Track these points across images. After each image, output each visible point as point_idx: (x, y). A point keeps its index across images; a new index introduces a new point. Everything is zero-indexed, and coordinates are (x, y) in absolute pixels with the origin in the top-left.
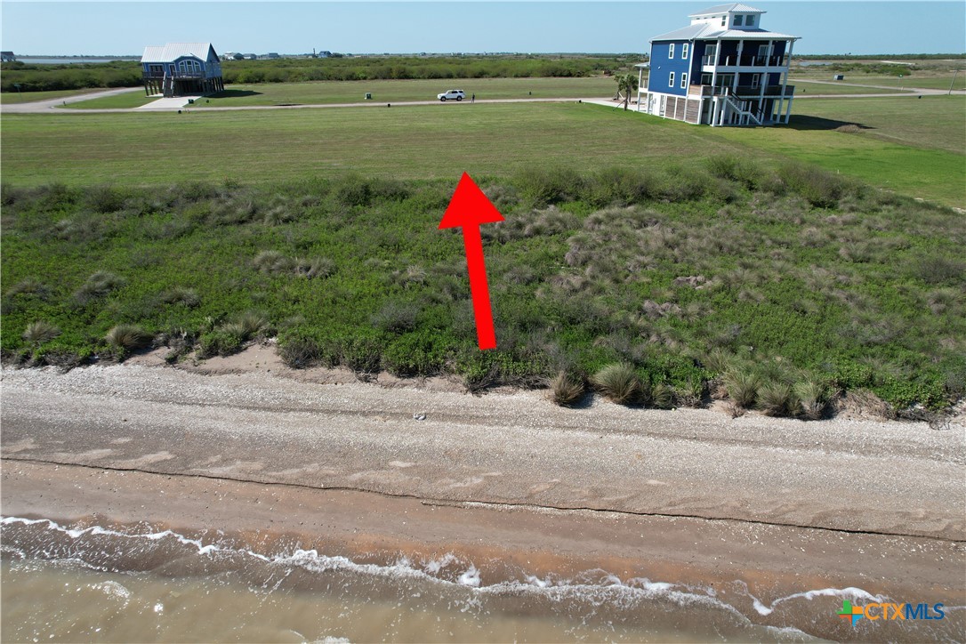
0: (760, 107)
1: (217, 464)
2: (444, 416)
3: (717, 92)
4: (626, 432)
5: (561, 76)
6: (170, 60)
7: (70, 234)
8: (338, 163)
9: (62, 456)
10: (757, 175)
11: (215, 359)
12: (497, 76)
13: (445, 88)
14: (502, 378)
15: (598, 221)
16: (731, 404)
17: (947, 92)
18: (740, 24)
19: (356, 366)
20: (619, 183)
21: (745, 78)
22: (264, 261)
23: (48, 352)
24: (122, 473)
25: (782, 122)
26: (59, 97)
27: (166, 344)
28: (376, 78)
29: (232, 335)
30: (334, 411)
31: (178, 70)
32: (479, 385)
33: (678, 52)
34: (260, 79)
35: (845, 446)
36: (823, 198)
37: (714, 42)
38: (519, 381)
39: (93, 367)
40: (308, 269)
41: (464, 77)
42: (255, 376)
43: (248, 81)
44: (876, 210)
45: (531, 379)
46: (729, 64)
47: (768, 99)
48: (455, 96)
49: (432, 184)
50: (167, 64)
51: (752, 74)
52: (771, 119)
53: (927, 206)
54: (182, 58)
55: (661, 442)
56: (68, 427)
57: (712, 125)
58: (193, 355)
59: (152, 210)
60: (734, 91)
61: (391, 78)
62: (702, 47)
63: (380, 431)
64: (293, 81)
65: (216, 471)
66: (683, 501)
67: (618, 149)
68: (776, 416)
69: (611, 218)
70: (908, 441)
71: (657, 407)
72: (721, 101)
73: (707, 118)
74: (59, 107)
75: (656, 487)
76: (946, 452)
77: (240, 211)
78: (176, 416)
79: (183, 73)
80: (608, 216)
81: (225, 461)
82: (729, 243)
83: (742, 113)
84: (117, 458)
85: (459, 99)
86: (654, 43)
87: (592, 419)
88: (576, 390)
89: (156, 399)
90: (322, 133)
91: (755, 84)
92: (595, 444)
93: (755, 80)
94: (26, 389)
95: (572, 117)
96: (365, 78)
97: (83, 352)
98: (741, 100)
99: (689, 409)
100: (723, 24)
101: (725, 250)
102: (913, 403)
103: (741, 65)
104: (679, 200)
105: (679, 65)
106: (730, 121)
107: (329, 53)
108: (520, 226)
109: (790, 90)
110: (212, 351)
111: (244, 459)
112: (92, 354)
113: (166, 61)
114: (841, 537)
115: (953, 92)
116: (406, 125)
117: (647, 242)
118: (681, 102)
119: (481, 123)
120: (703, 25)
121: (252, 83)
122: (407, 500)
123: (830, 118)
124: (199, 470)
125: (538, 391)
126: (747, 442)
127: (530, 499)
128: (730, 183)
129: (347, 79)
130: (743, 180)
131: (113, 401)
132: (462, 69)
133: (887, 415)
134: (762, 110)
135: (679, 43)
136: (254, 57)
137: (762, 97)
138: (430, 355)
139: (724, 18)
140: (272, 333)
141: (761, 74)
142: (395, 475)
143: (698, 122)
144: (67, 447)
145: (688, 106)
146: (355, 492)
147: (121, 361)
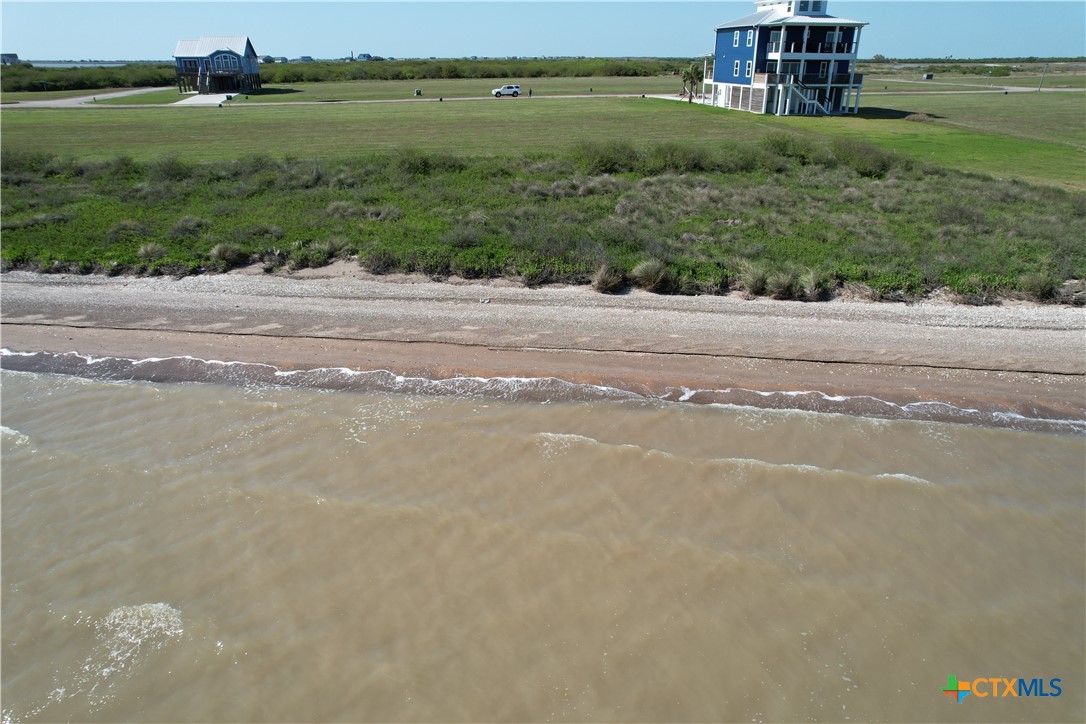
0: (828, 96)
1: (320, 330)
2: (505, 300)
3: (782, 81)
4: (655, 308)
5: (626, 75)
6: (205, 54)
7: (147, 194)
8: (393, 145)
9: (192, 327)
10: (809, 150)
11: (306, 270)
12: (557, 75)
13: (501, 86)
14: (554, 277)
15: (648, 184)
16: (747, 292)
17: (1037, 89)
18: (807, 10)
19: (429, 271)
20: (672, 155)
21: (812, 65)
22: (337, 209)
23: (162, 265)
24: (243, 337)
25: (851, 113)
26: (86, 95)
27: (261, 260)
28: (424, 77)
29: (319, 252)
30: (414, 298)
31: (214, 65)
32: (533, 282)
33: (743, 39)
34: (299, 78)
35: (836, 316)
36: (870, 168)
37: (778, 28)
38: (568, 278)
39: (201, 276)
40: (378, 215)
41: (520, 76)
42: (343, 279)
43: (285, 80)
44: (919, 179)
45: (579, 276)
46: (795, 51)
47: (837, 88)
48: (511, 91)
49: (489, 159)
50: (202, 58)
51: (819, 62)
52: (841, 109)
53: (969, 176)
54: (218, 52)
55: (684, 314)
56: (191, 311)
57: (778, 114)
58: (287, 267)
59: (219, 179)
60: (800, 79)
61: (441, 77)
62: (766, 33)
63: (453, 309)
64: (334, 81)
65: (320, 334)
66: (696, 346)
67: (677, 133)
68: (781, 299)
69: (662, 182)
70: (885, 312)
71: (683, 294)
72: (786, 89)
73: (772, 108)
74: (91, 103)
75: (675, 339)
76: (913, 318)
77: (306, 177)
78: (279, 304)
79: (219, 68)
80: (659, 181)
81: (326, 328)
82: (769, 199)
83: (808, 102)
84: (236, 327)
85: (515, 94)
86: (719, 31)
87: (627, 301)
88: (615, 280)
89: (260, 294)
90: (373, 121)
91: (823, 72)
92: (629, 315)
93: (823, 68)
94: (148, 290)
95: (633, 109)
96: (412, 78)
97: (192, 264)
98: (807, 88)
99: (710, 296)
100: (789, 10)
101: (766, 204)
102: (895, 289)
103: (807, 51)
104: (730, 171)
105: (744, 53)
106: (796, 111)
107: (369, 56)
108: (574, 187)
109: (859, 78)
110: (303, 264)
111: (341, 327)
112: (199, 267)
113: (200, 56)
114: (818, 365)
115: (1042, 89)
116: (461, 115)
117: (693, 198)
118: (746, 91)
119: (538, 113)
120: (769, 11)
121: (290, 82)
122: (477, 348)
123: (903, 110)
124: (306, 334)
125: (584, 286)
126: (755, 313)
127: (576, 346)
128: (785, 158)
129: (393, 79)
130: (797, 156)
131: (223, 295)
132: (518, 69)
133: (874, 299)
134: (830, 99)
135: (744, 29)
136: (284, 60)
137: (829, 85)
138: (493, 261)
139: (790, 3)
140: (355, 251)
141: (829, 61)
142: (467, 333)
143: (763, 112)
144: (194, 322)
145: (753, 95)
146: (435, 344)
147: (225, 272)
